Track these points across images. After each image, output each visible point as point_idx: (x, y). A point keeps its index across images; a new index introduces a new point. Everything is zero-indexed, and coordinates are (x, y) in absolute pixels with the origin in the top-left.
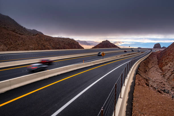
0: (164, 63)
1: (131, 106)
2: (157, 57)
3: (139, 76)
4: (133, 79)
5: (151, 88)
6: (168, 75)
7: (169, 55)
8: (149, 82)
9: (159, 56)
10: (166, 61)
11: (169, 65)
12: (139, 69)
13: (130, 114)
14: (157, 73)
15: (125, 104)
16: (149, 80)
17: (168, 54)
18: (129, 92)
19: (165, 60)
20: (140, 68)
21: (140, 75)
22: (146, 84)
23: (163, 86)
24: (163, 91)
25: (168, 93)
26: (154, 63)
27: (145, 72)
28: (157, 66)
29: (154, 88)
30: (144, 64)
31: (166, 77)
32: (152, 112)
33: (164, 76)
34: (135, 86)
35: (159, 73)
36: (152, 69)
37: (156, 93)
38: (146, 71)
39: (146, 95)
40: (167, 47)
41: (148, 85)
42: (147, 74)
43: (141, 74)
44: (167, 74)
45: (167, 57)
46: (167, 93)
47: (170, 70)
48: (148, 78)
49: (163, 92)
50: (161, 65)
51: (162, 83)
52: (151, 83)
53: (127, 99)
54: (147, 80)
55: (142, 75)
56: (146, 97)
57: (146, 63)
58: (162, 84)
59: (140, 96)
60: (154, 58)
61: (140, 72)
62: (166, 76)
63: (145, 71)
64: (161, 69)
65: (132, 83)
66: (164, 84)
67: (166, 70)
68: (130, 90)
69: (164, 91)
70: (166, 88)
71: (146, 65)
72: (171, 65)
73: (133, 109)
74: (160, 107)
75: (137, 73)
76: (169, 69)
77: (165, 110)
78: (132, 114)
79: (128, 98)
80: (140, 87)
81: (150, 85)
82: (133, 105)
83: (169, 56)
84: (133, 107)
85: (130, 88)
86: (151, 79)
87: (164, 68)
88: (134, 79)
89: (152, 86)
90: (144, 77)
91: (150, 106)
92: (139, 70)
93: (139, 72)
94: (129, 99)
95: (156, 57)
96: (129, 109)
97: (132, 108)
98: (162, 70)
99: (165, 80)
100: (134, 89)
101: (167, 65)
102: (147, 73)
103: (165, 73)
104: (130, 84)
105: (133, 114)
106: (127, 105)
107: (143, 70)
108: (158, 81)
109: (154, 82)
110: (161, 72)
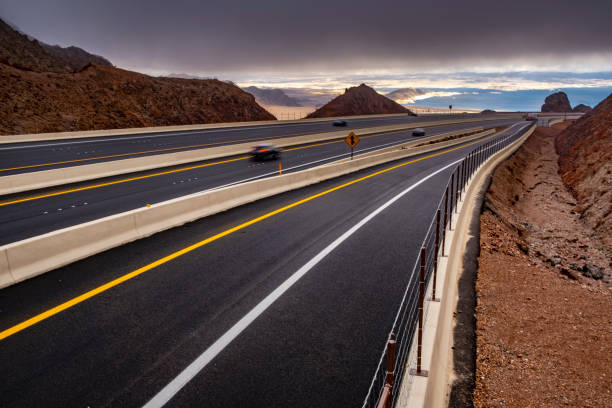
0: (582, 168)
1: (470, 329)
2: (556, 147)
3: (493, 218)
4: (470, 229)
5: (539, 262)
6: (597, 212)
7: (600, 136)
8: (529, 239)
9: (565, 142)
10: (590, 161)
11: (602, 173)
12: (491, 193)
13: (469, 357)
14: (555, 204)
15: (450, 323)
16: (529, 233)
17: (596, 133)
18: (460, 279)
19: (586, 156)
20: (493, 187)
21: (494, 213)
22: (520, 247)
23: (582, 253)
24: (579, 270)
25: (601, 278)
26: (546, 169)
27: (513, 203)
28: (556, 180)
29: (549, 260)
30: (509, 173)
31: (592, 220)
32: (549, 346)
33: (583, 215)
34: (478, 255)
35: (563, 207)
36: (536, 190)
37: (557, 280)
38: (517, 198)
39: (521, 289)
40: (592, 107)
41: (526, 252)
42: (521, 211)
43: (499, 212)
44: (592, 210)
45: (595, 144)
46: (597, 279)
47: (604, 193)
48: (526, 225)
49: (579, 274)
50: (570, 173)
51: (575, 241)
52: (534, 243)
53: (456, 305)
54: (520, 233)
55: (503, 214)
56: (522, 293)
57: (514, 168)
58: (578, 244)
59: (500, 291)
60: (544, 149)
61: (496, 202)
62: (591, 214)
63: (514, 201)
64: (570, 189)
65: (468, 244)
66: (584, 247)
67: (590, 194)
68: (461, 270)
69: (585, 270)
70: (591, 261)
71: (516, 176)
72: (609, 172)
73: (479, 338)
74: (575, 327)
75: (484, 206)
76: (601, 188)
77: (595, 339)
78: (475, 356)
79: (457, 298)
80: (500, 257)
81: (532, 252)
82: (479, 324)
83: (602, 141)
84: (479, 332)
85: (461, 265)
86: (536, 227)
87: (582, 187)
88: (476, 229)
89: (538, 254)
90: (511, 221)
91: (540, 325)
92: (489, 197)
93: (490, 202)
94: (460, 305)
95: (552, 144)
96: (464, 340)
97: (476, 336)
98: (575, 196)
99: (589, 231)
100: (478, 267)
101: (594, 173)
102: (518, 205)
103: (586, 205)
104: (461, 249)
105: (480, 357)
106: (454, 324)
107: (505, 196)
108: (560, 234)
109: (548, 238)
110: (572, 200)
